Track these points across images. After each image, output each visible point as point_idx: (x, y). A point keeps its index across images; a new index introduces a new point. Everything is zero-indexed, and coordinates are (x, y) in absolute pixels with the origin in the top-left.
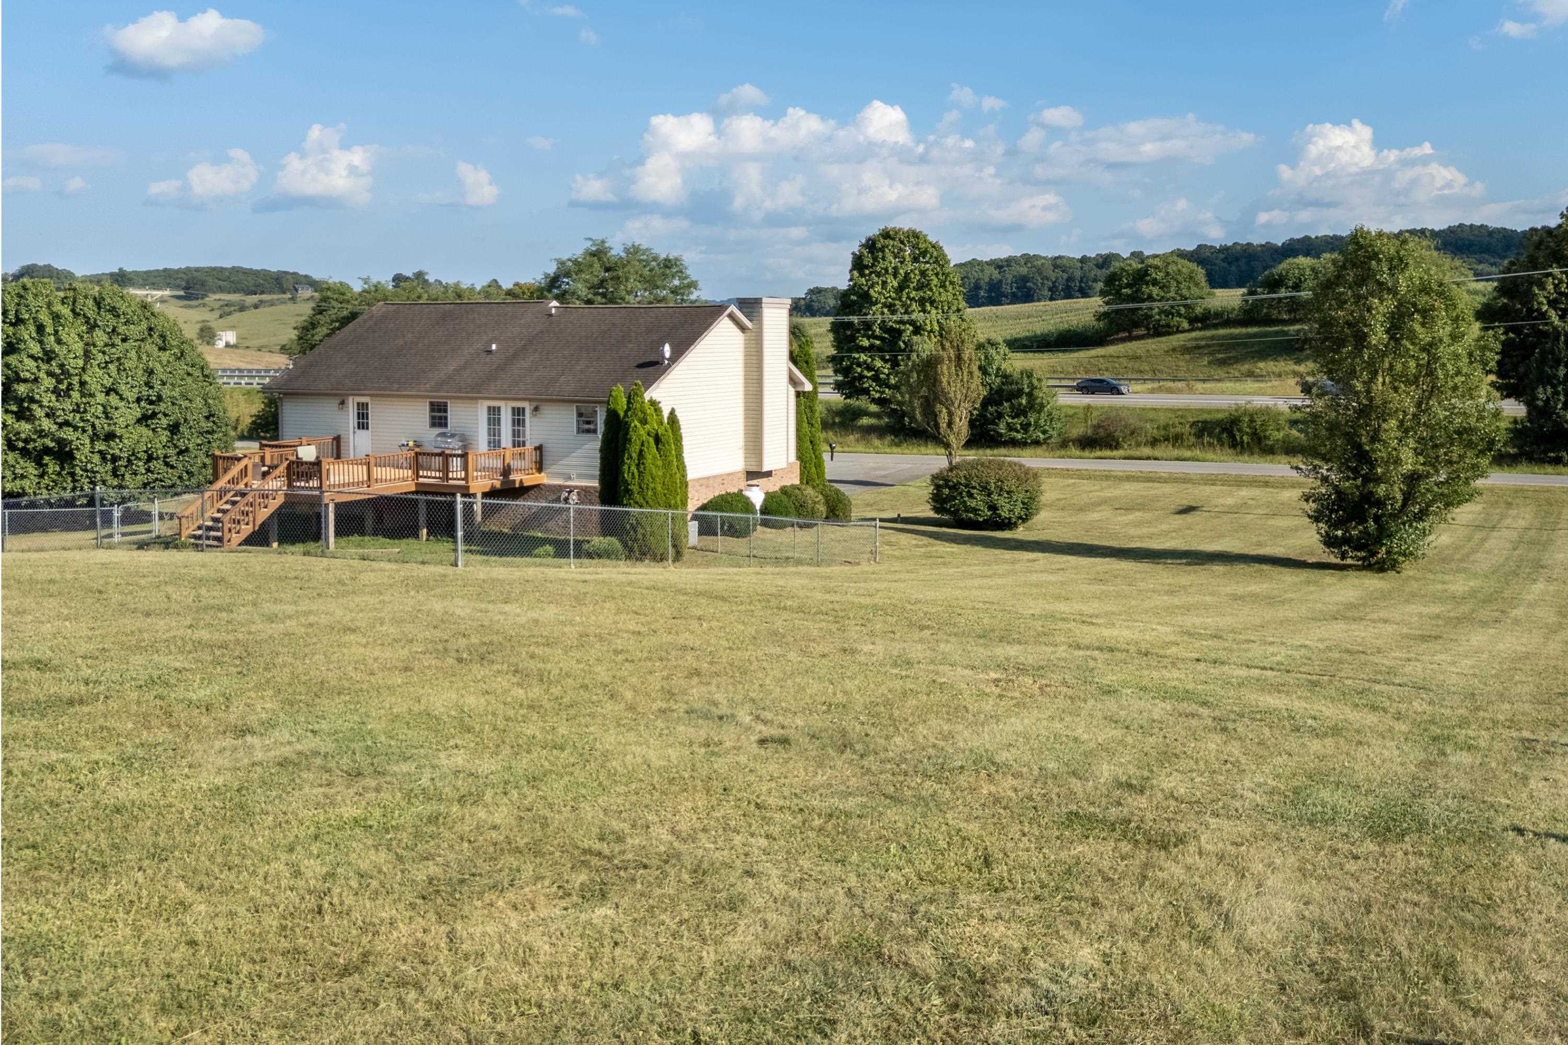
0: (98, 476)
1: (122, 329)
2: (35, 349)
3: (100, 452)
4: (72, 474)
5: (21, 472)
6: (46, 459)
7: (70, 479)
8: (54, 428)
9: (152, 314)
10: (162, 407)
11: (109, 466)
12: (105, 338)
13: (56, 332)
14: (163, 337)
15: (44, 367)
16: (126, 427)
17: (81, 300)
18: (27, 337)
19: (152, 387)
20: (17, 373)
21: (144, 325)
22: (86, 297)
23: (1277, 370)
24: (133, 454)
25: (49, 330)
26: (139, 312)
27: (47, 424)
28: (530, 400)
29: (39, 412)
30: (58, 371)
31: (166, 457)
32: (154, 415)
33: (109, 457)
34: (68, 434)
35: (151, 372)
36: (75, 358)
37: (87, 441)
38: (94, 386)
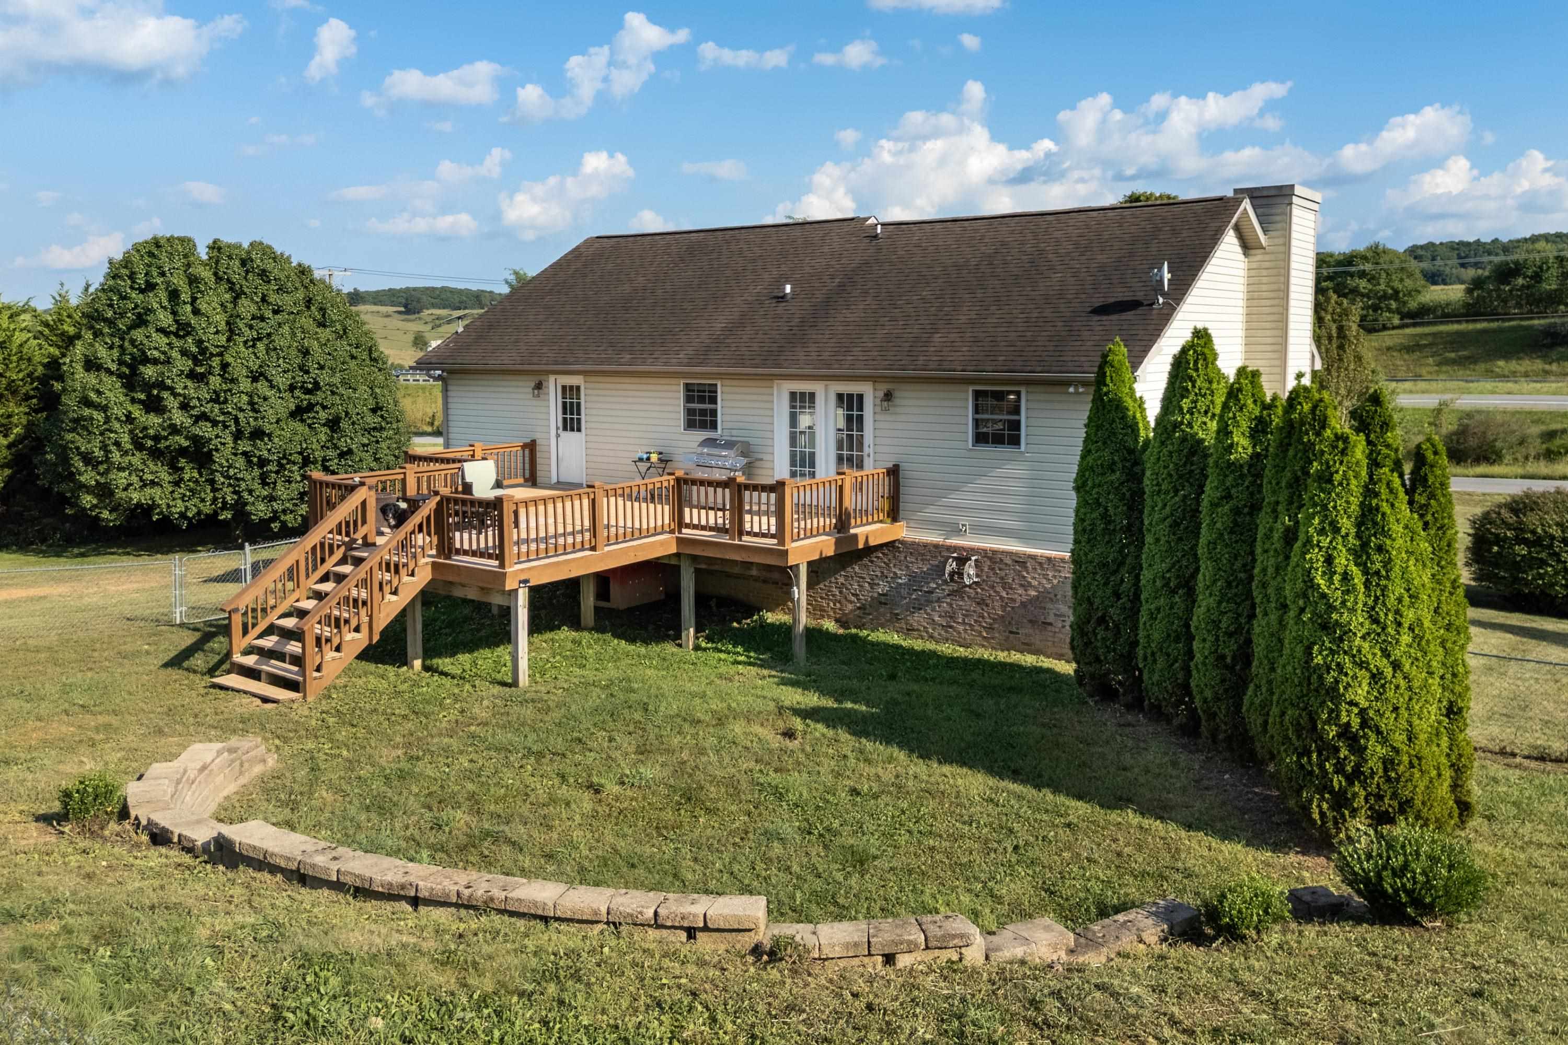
0: (243, 485)
1: (273, 298)
2: (165, 319)
3: (245, 454)
4: (212, 482)
5: (150, 477)
6: (182, 462)
7: (208, 488)
8: (188, 422)
9: (312, 281)
10: (319, 397)
11: (256, 472)
12: (253, 309)
13: (194, 299)
14: (322, 310)
15: (177, 343)
16: (277, 422)
17: (224, 261)
18: (156, 306)
19: (307, 372)
20: (144, 353)
21: (300, 295)
22: (230, 257)
23: (1522, 369)
24: (284, 457)
25: (185, 296)
26: (293, 277)
27: (179, 417)
28: (874, 379)
29: (171, 402)
30: (194, 349)
31: (325, 460)
32: (310, 407)
33: (255, 460)
34: (205, 430)
35: (306, 353)
36: (217, 332)
37: (229, 440)
38: (239, 371)
